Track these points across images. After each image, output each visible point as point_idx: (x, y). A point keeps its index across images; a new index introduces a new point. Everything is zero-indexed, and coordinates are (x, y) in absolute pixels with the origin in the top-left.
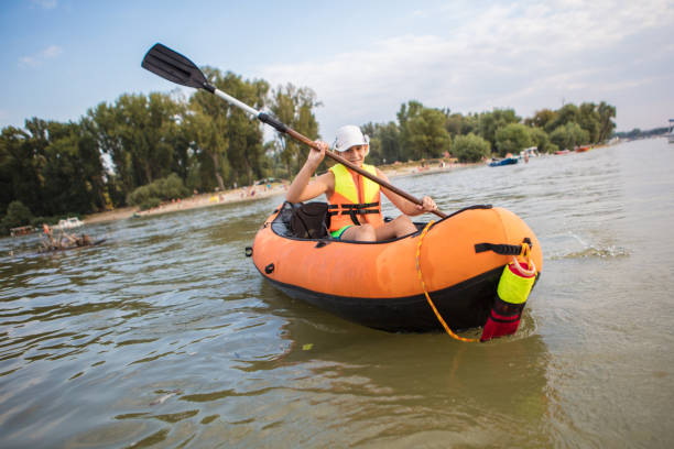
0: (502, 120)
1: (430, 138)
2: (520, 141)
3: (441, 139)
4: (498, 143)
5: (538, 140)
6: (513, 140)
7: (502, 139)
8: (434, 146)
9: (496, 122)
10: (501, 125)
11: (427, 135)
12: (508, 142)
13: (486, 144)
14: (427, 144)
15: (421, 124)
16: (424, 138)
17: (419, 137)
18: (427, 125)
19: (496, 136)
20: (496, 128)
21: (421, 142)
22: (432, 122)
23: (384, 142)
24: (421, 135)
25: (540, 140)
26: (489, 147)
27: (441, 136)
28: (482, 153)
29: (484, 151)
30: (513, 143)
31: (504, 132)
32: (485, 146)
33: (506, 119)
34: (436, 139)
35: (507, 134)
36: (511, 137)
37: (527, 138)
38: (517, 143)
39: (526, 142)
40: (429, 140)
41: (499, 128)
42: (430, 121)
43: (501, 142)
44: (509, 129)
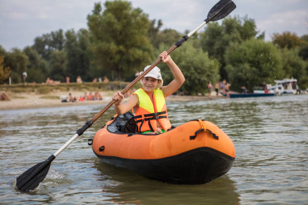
0: (236, 34)
1: (121, 47)
2: (266, 66)
3: (139, 53)
4: (229, 67)
5: (291, 69)
6: (254, 63)
7: (237, 61)
8: (128, 62)
9: (226, 37)
10: (233, 40)
11: (118, 43)
12: (247, 66)
13: (212, 63)
14: (118, 57)
15: (110, 24)
16: (113, 47)
17: (104, 45)
18: (118, 26)
19: (226, 57)
20: (227, 44)
21: (106, 54)
22: (128, 24)
24: (109, 42)
25: (296, 70)
26: (216, 70)
27: (139, 48)
28: (204, 78)
29: (208, 76)
30: (254, 69)
31: (241, 51)
32: (211, 67)
33: (241, 33)
34: (131, 51)
35: (245, 54)
36: (251, 59)
37: (276, 62)
38: (260, 69)
39: (275, 69)
40: (120, 52)
41: (231, 44)
42: (125, 21)
43: (234, 65)
44: (249, 47)
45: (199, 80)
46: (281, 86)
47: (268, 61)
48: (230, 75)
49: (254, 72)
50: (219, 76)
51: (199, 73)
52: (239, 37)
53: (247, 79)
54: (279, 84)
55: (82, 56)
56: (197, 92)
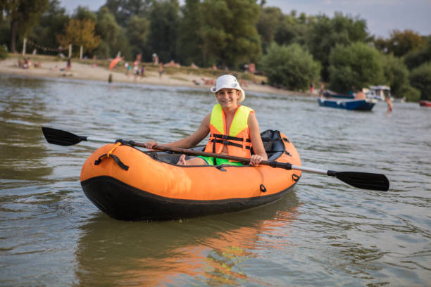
0: (345, 34)
1: (230, 36)
2: (366, 71)
3: (247, 43)
4: (332, 68)
5: (392, 76)
6: (357, 67)
7: (340, 64)
8: (235, 50)
9: (335, 35)
10: (341, 41)
11: (227, 31)
12: (348, 69)
13: (315, 66)
14: (225, 45)
15: (222, 12)
16: (222, 34)
17: (214, 32)
18: (230, 15)
20: (333, 45)
21: (215, 40)
22: (240, 14)
23: (156, 26)
24: (218, 28)
25: (397, 78)
26: (318, 71)
27: (247, 38)
28: (306, 77)
29: (310, 76)
30: (355, 73)
31: (345, 54)
32: (314, 69)
33: (351, 34)
34: (239, 40)
35: (349, 58)
36: (354, 63)
37: (377, 69)
38: (361, 73)
39: (374, 75)
40: (228, 40)
41: (337, 45)
42: (236, 10)
43: (336, 67)
44: (354, 51)
45: (302, 79)
46: (374, 92)
47: (370, 66)
48: (332, 76)
49: (354, 76)
50: (319, 77)
51: (302, 73)
52: (347, 37)
53: (347, 82)
54: (373, 90)
55: (167, 28)
56: (298, 88)
